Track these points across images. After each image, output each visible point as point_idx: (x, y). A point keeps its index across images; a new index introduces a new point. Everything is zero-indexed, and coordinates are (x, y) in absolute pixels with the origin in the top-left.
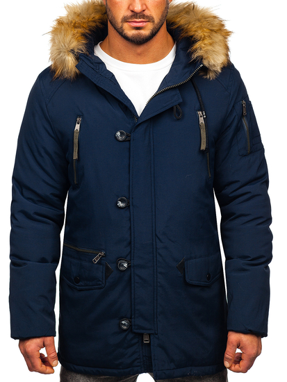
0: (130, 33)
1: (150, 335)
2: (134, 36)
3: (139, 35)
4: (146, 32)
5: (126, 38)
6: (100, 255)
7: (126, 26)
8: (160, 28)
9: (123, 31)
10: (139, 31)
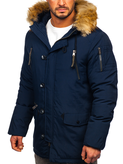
0: (59, 15)
1: (50, 143)
2: (61, 16)
3: (63, 15)
4: (66, 14)
5: (57, 17)
6: (36, 106)
7: (57, 12)
8: (71, 12)
9: (56, 14)
10: (63, 14)
